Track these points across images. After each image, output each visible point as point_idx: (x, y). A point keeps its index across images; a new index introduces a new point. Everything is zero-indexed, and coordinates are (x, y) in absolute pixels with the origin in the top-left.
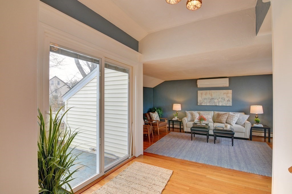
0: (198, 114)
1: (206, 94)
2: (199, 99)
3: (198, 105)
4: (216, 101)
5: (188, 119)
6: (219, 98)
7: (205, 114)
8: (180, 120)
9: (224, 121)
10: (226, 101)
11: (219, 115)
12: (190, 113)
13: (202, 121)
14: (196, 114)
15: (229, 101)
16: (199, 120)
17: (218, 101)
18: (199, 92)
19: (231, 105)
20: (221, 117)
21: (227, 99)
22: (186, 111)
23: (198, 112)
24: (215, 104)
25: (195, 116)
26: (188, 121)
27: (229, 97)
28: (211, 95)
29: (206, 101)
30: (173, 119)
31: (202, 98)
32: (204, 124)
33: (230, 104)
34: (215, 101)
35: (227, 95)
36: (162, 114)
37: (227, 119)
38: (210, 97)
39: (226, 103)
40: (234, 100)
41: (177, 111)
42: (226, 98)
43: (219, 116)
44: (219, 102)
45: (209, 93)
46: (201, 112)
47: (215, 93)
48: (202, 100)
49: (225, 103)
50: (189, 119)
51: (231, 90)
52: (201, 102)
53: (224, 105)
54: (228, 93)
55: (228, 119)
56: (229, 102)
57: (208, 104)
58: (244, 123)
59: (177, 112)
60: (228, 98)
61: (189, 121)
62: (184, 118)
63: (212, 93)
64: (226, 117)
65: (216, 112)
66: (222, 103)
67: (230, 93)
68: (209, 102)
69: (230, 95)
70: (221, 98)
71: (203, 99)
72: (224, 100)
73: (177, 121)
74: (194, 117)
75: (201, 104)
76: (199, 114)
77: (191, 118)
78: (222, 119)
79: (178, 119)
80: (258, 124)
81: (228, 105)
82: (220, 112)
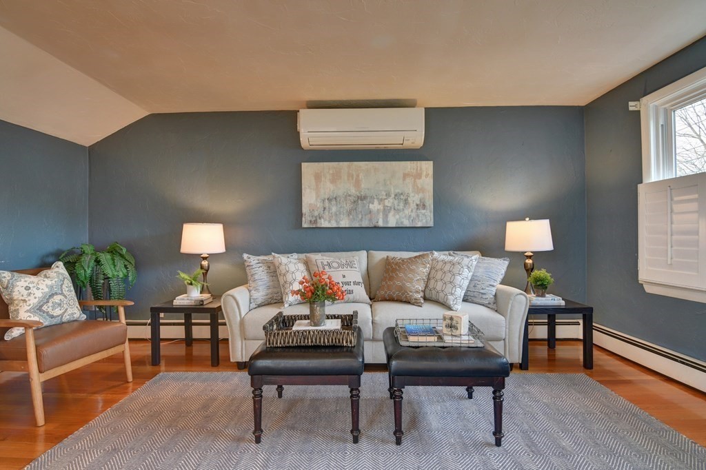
0: (302, 267)
1: (335, 178)
2: (310, 199)
3: (305, 225)
4: (375, 206)
5: (256, 295)
6: (388, 195)
7: (335, 265)
8: (215, 305)
9: (417, 292)
10: (413, 206)
11: (390, 268)
12: (264, 262)
13: (323, 305)
14: (292, 268)
15: (424, 206)
16: (303, 295)
17: (381, 207)
18: (308, 169)
19: (431, 224)
20: (401, 275)
21: (414, 199)
22: (245, 256)
23: (303, 256)
24: (370, 220)
25: (289, 277)
26: (253, 305)
27: (422, 190)
28: (357, 183)
29: (334, 209)
30: (180, 301)
31: (318, 196)
32: (334, 317)
33: (426, 218)
34: (371, 206)
35: (417, 180)
36: (126, 277)
37: (429, 279)
38: (353, 191)
39: (413, 215)
40: (442, 201)
41: (205, 258)
42: (412, 195)
43: (394, 270)
44: (386, 211)
45: (350, 176)
46: (318, 258)
47: (370, 174)
48: (319, 204)
49: (410, 216)
50: (260, 294)
51: (432, 162)
52: (316, 213)
53: (407, 223)
54: (419, 176)
55: (432, 283)
56: (423, 211)
57: (344, 223)
58: (495, 296)
59: (205, 263)
60: (421, 195)
61: (260, 306)
62: (231, 292)
63: (358, 176)
64: (423, 271)
65: (380, 255)
66: (397, 217)
67: (427, 175)
68: (349, 213)
69: (427, 182)
70: (393, 196)
71: (324, 201)
72: (406, 202)
73: (199, 308)
74: (282, 282)
75: (315, 222)
76: (307, 263)
77: (269, 287)
78: (408, 285)
79: (206, 296)
80: (543, 296)
81: (419, 224)
82: (392, 254)
